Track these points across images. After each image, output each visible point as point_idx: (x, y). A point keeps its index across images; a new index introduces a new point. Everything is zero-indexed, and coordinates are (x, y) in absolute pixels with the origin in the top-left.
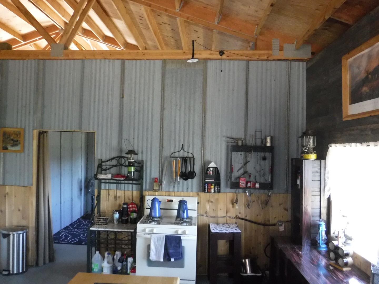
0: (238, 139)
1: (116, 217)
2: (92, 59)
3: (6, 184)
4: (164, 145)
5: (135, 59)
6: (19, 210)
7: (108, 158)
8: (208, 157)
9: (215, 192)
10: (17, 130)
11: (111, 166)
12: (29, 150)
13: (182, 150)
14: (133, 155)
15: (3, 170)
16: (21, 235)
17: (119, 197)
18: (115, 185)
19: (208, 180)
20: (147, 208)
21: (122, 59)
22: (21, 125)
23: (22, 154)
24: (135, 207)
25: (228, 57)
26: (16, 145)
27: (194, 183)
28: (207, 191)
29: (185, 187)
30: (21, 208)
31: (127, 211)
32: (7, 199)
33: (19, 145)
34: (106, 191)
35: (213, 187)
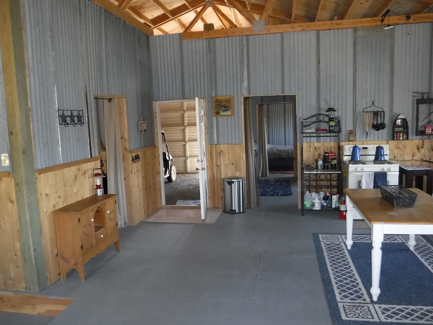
0: (423, 94)
1: (320, 164)
2: (291, 32)
3: (220, 143)
4: (357, 102)
5: (329, 30)
6: (233, 164)
7: (309, 116)
8: (396, 110)
9: (403, 139)
10: (227, 97)
11: (310, 123)
12: (238, 114)
13: (373, 105)
14: (332, 112)
15: (217, 132)
16: (241, 182)
17: (319, 148)
18: (315, 138)
19: (397, 130)
20: (345, 156)
21: (317, 30)
22: (230, 93)
23: (233, 118)
24: (334, 156)
25: (414, 20)
26: (228, 110)
27: (384, 133)
28: (396, 139)
29: (376, 137)
30: (234, 163)
31: (329, 159)
32: (221, 156)
33: (230, 110)
34: (308, 144)
35: (401, 135)
